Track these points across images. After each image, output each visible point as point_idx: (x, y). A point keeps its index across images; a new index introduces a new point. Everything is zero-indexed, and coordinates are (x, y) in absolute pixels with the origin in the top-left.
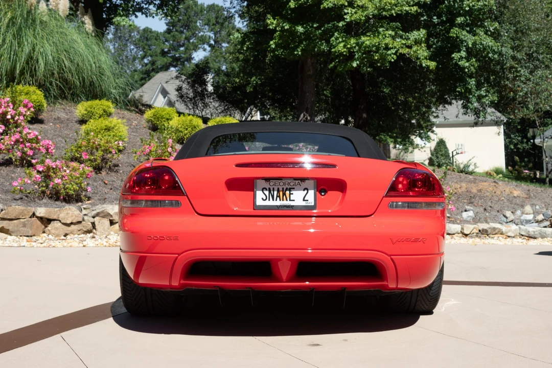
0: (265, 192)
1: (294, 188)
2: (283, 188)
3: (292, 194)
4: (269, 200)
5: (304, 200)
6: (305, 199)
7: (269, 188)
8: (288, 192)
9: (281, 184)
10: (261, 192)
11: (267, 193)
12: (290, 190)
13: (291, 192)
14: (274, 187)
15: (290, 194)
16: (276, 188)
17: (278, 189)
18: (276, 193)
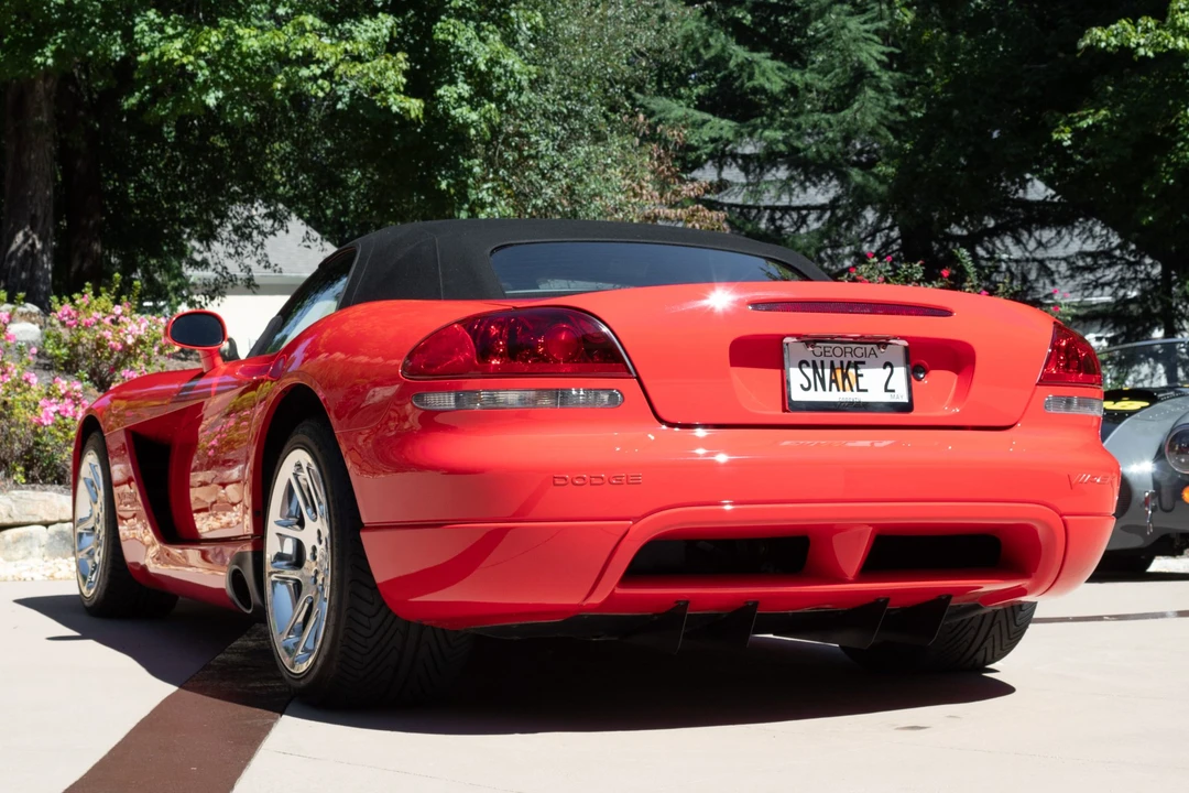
0: (805, 370)
1: (863, 363)
2: (842, 363)
3: (862, 375)
4: (816, 390)
5: (886, 390)
6: (889, 388)
7: (814, 362)
8: (852, 372)
9: (838, 352)
10: (798, 369)
11: (809, 371)
12: (856, 365)
13: (859, 372)
14: (822, 358)
15: (858, 376)
16: (827, 363)
17: (832, 363)
18: (827, 372)
